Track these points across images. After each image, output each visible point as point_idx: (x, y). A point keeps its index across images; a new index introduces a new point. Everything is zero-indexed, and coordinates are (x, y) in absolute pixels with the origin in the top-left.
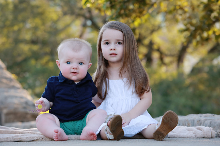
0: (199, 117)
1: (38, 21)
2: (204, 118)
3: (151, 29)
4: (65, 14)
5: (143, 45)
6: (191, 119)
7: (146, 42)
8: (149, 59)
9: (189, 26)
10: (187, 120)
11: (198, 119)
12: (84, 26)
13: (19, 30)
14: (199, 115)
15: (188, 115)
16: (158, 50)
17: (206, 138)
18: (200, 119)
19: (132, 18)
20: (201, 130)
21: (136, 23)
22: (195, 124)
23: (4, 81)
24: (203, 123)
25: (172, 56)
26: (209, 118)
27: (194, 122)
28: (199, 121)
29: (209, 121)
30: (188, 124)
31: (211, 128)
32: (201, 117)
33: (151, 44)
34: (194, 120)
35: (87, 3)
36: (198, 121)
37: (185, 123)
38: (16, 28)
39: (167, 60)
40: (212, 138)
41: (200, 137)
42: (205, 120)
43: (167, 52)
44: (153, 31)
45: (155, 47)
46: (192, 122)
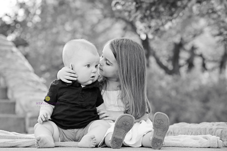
0: (212, 126)
1: (77, 23)
2: (216, 127)
3: (193, 33)
4: (105, 17)
5: (184, 49)
6: (204, 127)
7: (188, 47)
8: (190, 65)
9: (222, 30)
10: (200, 128)
11: (210, 127)
12: (125, 29)
13: (58, 33)
14: (211, 123)
15: (201, 123)
16: (201, 56)
17: (212, 148)
18: (212, 128)
19: (164, 21)
20: (207, 139)
21: (167, 26)
22: (207, 132)
23: (31, 84)
24: (214, 132)
25: (214, 61)
26: (221, 127)
27: (206, 131)
28: (211, 129)
29: (221, 130)
30: (200, 133)
31: (218, 137)
32: (213, 125)
33: (193, 49)
34: (206, 129)
35: (117, 5)
36: (209, 130)
37: (197, 131)
38: (54, 30)
39: (209, 65)
40: (219, 148)
41: (206, 147)
42: (217, 128)
43: (209, 58)
44: (195, 36)
45: (198, 52)
46: (204, 131)
